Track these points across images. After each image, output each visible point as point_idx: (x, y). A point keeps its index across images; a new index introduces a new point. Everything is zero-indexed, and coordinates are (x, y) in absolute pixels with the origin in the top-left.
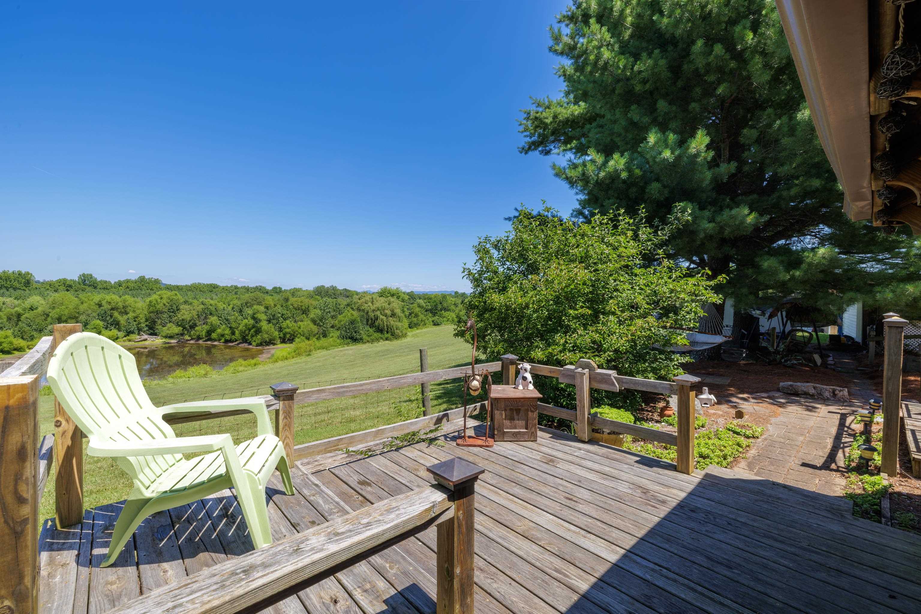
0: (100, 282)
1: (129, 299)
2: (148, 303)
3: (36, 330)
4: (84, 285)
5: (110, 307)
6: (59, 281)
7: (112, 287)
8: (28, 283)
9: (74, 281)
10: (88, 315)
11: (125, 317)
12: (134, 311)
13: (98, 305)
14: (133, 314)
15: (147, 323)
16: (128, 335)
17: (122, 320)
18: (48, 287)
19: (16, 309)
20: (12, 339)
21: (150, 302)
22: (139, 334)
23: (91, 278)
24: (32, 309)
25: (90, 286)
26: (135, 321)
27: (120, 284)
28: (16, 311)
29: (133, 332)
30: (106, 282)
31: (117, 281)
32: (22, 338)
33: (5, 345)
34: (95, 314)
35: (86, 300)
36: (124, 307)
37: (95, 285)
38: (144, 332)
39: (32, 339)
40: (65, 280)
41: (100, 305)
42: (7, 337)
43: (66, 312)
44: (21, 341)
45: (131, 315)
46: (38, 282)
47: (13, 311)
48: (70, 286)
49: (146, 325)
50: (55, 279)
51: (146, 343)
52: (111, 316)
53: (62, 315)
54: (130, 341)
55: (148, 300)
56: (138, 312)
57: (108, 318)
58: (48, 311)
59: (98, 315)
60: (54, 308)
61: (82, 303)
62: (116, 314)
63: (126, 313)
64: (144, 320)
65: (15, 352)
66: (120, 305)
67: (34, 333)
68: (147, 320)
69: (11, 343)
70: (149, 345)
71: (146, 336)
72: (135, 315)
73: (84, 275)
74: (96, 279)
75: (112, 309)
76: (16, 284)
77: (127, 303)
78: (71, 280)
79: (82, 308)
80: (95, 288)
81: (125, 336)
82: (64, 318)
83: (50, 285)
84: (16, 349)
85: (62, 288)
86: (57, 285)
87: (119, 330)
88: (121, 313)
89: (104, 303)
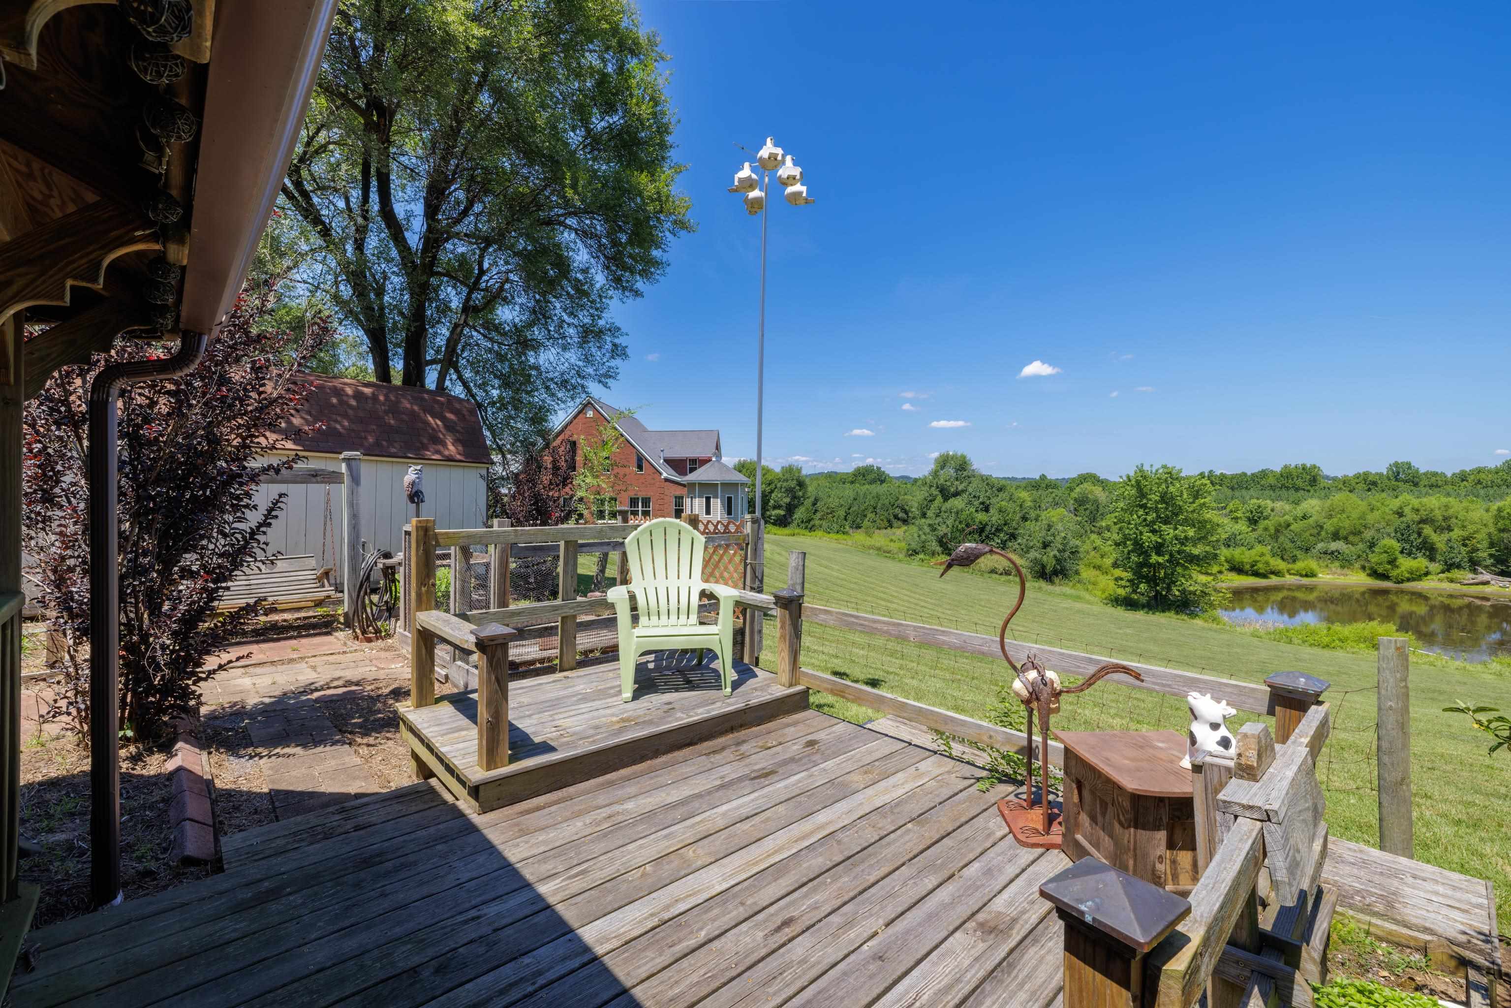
0: (1425, 474)
1: (1456, 505)
2: (1495, 513)
3: (1300, 548)
4: (1397, 480)
5: (1417, 518)
6: (1358, 476)
7: (1446, 483)
8: (1314, 481)
9: (1381, 475)
10: (1378, 530)
11: (1445, 536)
12: (1464, 527)
13: (1398, 513)
14: (1461, 533)
15: (1493, 551)
16: (1448, 570)
17: (1439, 540)
18: (1341, 486)
19: (1286, 517)
20: (1268, 557)
21: (1500, 510)
22: (1475, 571)
23: (1409, 468)
24: (1304, 517)
25: (1406, 482)
26: (1465, 545)
27: (1463, 477)
28: (1286, 521)
29: (1459, 566)
30: (1435, 474)
31: (1457, 471)
32: (1282, 559)
33: (1260, 565)
34: (1391, 530)
35: (1379, 504)
36: (1445, 519)
37: (1416, 480)
38: (1486, 567)
39: (1294, 561)
40: (1366, 474)
41: (1400, 514)
42: (1262, 555)
43: (1347, 524)
44: (1280, 561)
45: (1457, 533)
46: (1327, 477)
47: (1282, 520)
48: (1374, 484)
49: (1491, 556)
50: (1351, 473)
51: (1487, 589)
52: (1419, 534)
53: (1340, 528)
54: (1452, 581)
55: (1494, 506)
56: (1471, 528)
57: (1412, 538)
58: (1322, 520)
59: (1396, 532)
60: (1330, 517)
61: (1372, 510)
62: (1428, 530)
63: (1450, 529)
64: (1485, 544)
65: (1272, 576)
66: (1438, 514)
67: (1298, 553)
68: (1492, 545)
69: (1267, 563)
70: (1491, 593)
71: (1487, 577)
72: (1465, 534)
73: (1396, 464)
74: (1417, 471)
75: (1423, 521)
76: (1299, 483)
77: (1451, 512)
78: (1377, 474)
79: (1371, 518)
80: (1416, 485)
81: (1443, 572)
82: (1343, 533)
83: (1344, 483)
84: (1273, 573)
85: (1362, 486)
86: (1353, 483)
87: (1432, 559)
88: (1440, 529)
89: (1407, 510)
